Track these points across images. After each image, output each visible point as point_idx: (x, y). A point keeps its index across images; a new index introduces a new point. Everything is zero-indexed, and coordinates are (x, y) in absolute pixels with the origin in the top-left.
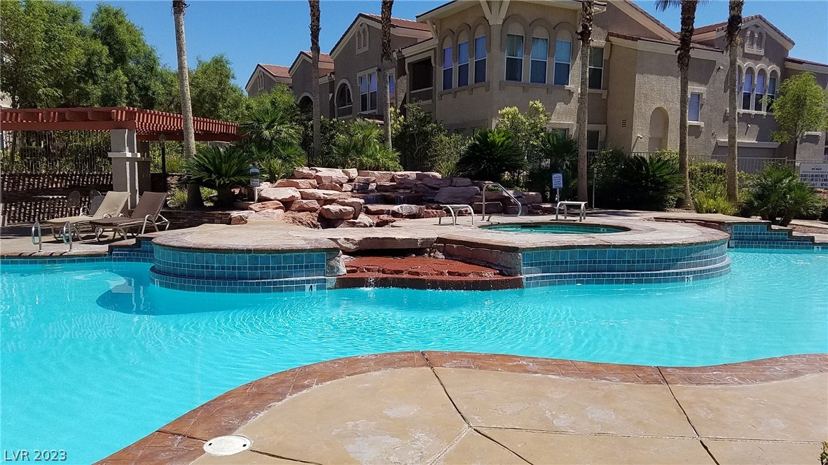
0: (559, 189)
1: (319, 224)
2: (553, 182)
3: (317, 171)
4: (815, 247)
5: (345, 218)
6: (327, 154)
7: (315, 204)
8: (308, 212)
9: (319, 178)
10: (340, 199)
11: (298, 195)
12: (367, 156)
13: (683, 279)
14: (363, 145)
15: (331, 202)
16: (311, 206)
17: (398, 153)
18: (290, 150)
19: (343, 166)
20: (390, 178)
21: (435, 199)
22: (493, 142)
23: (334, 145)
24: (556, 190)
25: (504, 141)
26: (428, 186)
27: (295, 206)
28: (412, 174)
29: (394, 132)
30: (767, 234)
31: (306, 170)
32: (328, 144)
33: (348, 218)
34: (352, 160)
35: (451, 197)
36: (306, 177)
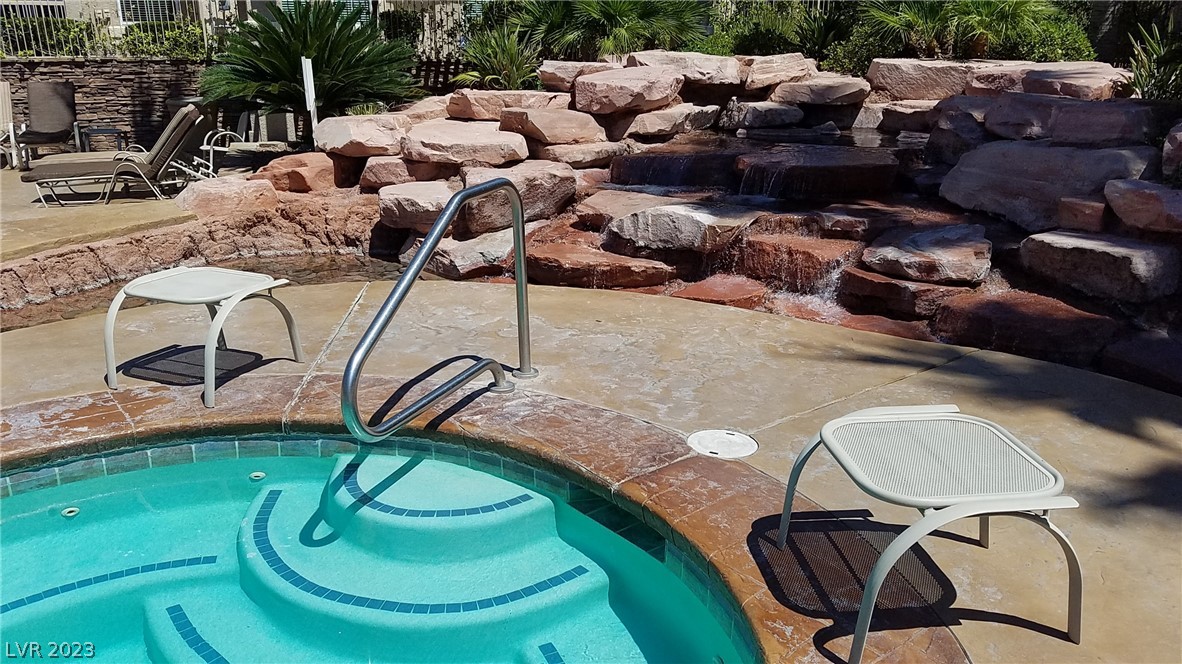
1: (368, 235)
7: (397, 173)
10: (475, 163)
20: (962, 83)
36: (552, 85)
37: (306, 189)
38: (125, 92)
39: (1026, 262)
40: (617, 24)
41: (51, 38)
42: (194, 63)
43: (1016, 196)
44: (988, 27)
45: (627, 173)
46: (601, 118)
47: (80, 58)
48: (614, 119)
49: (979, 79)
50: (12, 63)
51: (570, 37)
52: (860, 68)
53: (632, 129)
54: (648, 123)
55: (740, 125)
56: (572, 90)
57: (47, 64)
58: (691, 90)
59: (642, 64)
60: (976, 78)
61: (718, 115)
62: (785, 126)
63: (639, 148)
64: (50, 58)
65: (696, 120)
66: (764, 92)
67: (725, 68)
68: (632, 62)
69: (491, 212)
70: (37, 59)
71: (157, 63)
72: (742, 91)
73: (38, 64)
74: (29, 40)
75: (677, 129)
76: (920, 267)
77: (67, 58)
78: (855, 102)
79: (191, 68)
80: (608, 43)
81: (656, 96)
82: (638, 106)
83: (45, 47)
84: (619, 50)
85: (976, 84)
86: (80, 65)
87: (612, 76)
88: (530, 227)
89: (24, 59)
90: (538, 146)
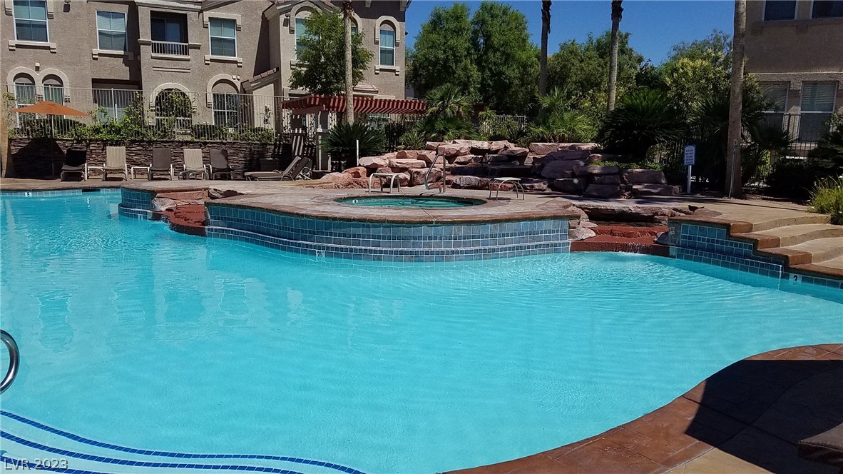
2: (685, 156)
4: (792, 275)
13: (313, 253)
24: (687, 166)
30: (727, 243)
36: (430, 148)
37: (360, 177)
38: (241, 155)
39: (555, 185)
40: (448, 131)
41: (214, 133)
42: (270, 145)
43: (556, 173)
44: (566, 133)
45: (455, 172)
46: (446, 158)
47: (224, 141)
48: (450, 157)
50: (198, 142)
51: (433, 135)
52: (527, 146)
53: (456, 161)
54: (461, 159)
55: (489, 161)
56: (437, 150)
57: (212, 143)
58: (473, 151)
59: (457, 143)
61: (482, 159)
62: (503, 161)
63: (458, 165)
64: (212, 141)
65: (475, 159)
66: (496, 152)
67: (485, 145)
68: (454, 143)
69: (419, 179)
70: (207, 141)
71: (255, 144)
72: (489, 151)
73: (208, 143)
74: (205, 133)
75: (470, 161)
76: (530, 186)
77: (219, 141)
78: (524, 155)
79: (268, 147)
80: (446, 137)
81: (462, 151)
82: (458, 154)
83: (211, 136)
84: (450, 139)
85: (560, 149)
86: (225, 144)
87: (448, 146)
88: (429, 185)
89: (202, 141)
90: (429, 163)
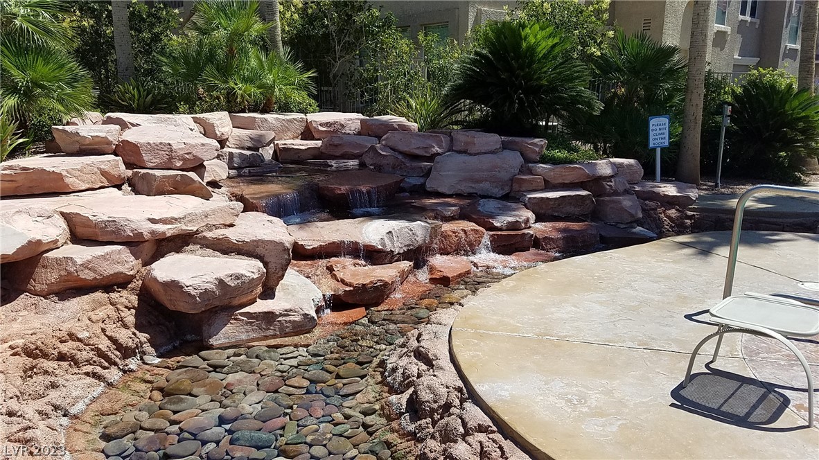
0: (662, 149)
1: (143, 337)
2: (651, 133)
3: (124, 125)
5: (236, 302)
6: (149, 73)
7: (122, 260)
8: (99, 295)
9: (130, 153)
10: (210, 227)
11: (55, 230)
12: (245, 80)
14: (231, 54)
15: (180, 242)
16: (109, 269)
17: (310, 74)
18: (42, 69)
19: (192, 104)
20: (300, 128)
21: (430, 185)
22: (532, 49)
23: (162, 53)
24: (654, 150)
25: (554, 46)
26: (401, 153)
27: (46, 277)
28: (351, 120)
29: (287, 28)
31: (90, 125)
32: (148, 53)
33: (244, 300)
34: (210, 89)
35: (465, 180)
49: (321, 125)
59: (133, 125)
60: (320, 125)
